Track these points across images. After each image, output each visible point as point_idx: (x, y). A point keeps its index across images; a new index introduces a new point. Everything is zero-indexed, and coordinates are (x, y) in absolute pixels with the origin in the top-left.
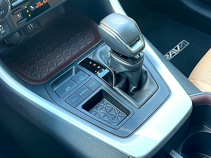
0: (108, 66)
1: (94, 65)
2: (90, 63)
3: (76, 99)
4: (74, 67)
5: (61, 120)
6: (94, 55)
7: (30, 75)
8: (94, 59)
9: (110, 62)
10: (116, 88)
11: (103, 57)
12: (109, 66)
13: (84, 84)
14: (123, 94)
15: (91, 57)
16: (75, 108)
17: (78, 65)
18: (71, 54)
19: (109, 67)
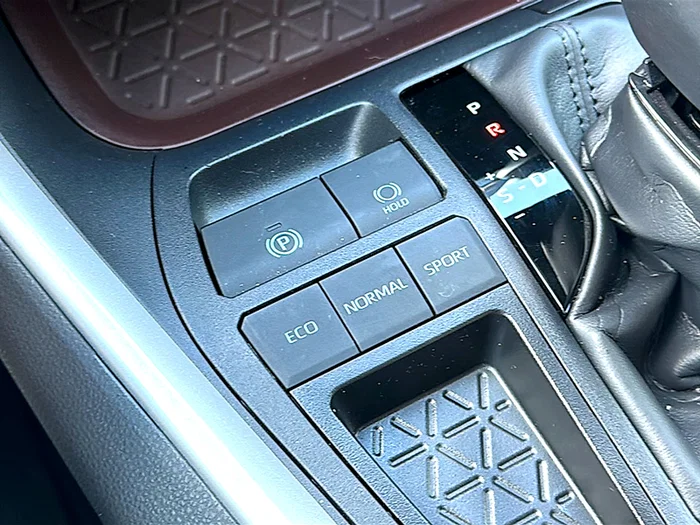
0: (579, 161)
1: (494, 129)
2: (473, 108)
3: (311, 328)
4: (366, 104)
5: (170, 457)
6: (513, 60)
7: (111, 74)
8: (503, 90)
9: (598, 136)
10: (588, 330)
11: (563, 90)
12: (585, 159)
13: (392, 245)
14: (628, 386)
15: (484, 72)
16: (287, 391)
17: (391, 96)
18: (376, 15)
19: (584, 170)
